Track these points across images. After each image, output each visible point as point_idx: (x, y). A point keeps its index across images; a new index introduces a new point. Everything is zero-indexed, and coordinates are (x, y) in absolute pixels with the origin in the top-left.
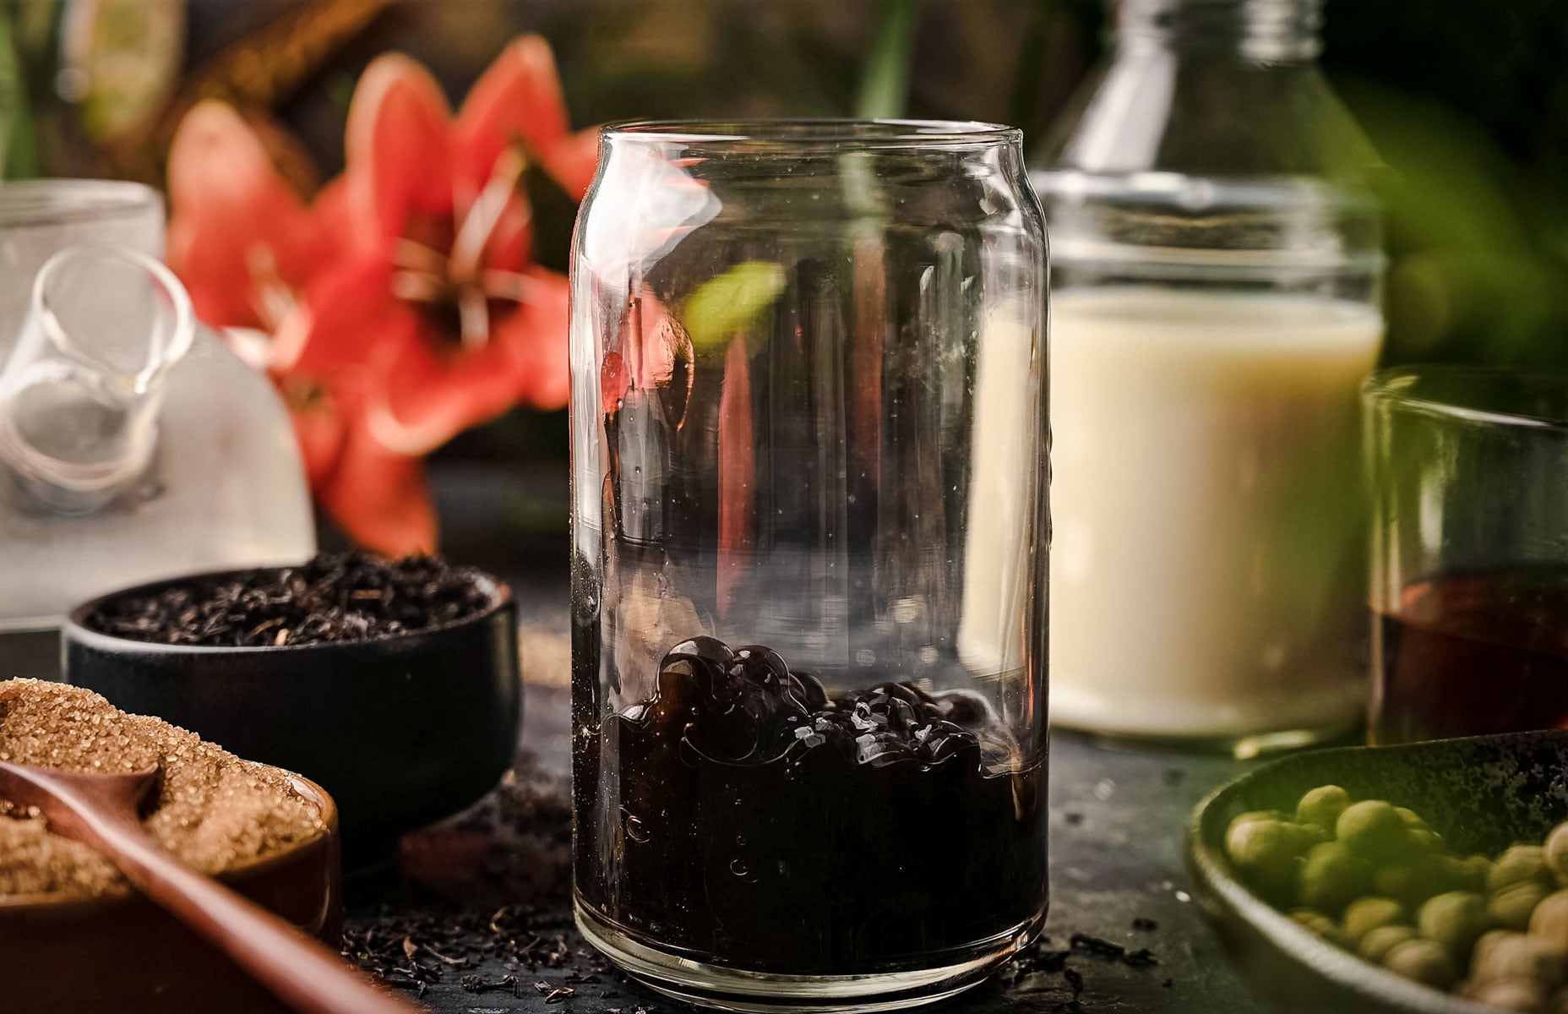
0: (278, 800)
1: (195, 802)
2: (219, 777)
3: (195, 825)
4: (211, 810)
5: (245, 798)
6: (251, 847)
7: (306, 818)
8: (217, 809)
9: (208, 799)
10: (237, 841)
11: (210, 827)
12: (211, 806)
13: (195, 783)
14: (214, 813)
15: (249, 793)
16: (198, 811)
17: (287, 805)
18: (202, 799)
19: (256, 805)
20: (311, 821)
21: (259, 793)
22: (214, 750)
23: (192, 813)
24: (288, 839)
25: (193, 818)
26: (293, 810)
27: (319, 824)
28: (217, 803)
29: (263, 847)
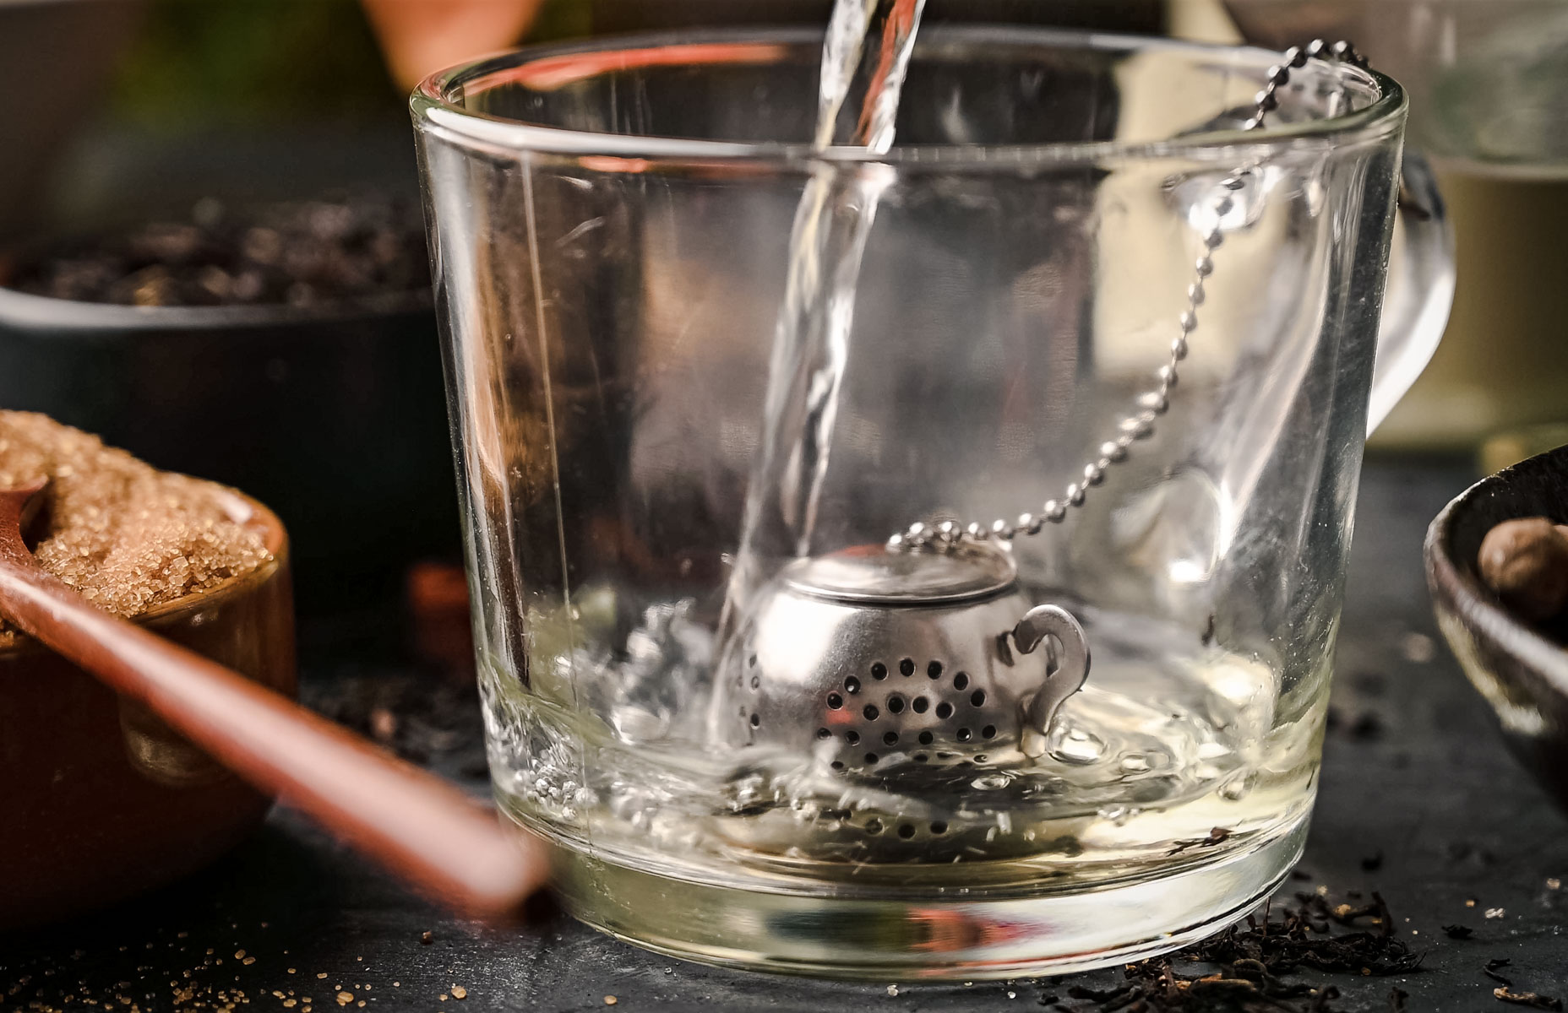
0: (209, 523)
1: (98, 527)
2: (127, 495)
3: (100, 556)
4: (119, 537)
5: (165, 520)
6: (176, 583)
7: (246, 546)
8: (128, 536)
9: (115, 523)
10: (156, 575)
11: (121, 559)
12: (118, 532)
13: (96, 503)
14: (123, 541)
15: (169, 514)
16: (103, 539)
17: (221, 531)
18: (106, 523)
19: (178, 530)
20: (253, 550)
21: (182, 514)
22: (118, 460)
23: (94, 541)
24: (224, 573)
25: (96, 548)
26: (229, 536)
27: (264, 553)
28: (127, 528)
29: (191, 583)
